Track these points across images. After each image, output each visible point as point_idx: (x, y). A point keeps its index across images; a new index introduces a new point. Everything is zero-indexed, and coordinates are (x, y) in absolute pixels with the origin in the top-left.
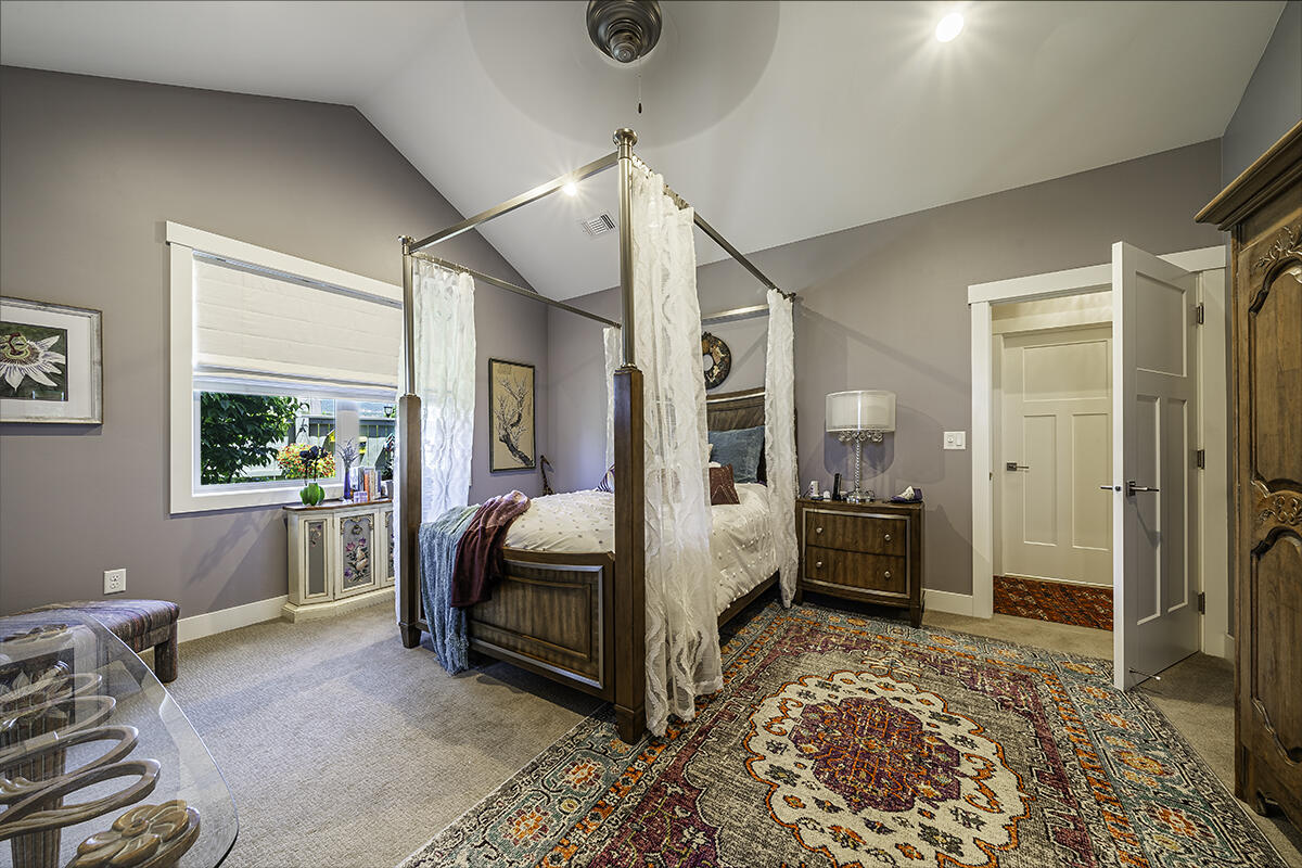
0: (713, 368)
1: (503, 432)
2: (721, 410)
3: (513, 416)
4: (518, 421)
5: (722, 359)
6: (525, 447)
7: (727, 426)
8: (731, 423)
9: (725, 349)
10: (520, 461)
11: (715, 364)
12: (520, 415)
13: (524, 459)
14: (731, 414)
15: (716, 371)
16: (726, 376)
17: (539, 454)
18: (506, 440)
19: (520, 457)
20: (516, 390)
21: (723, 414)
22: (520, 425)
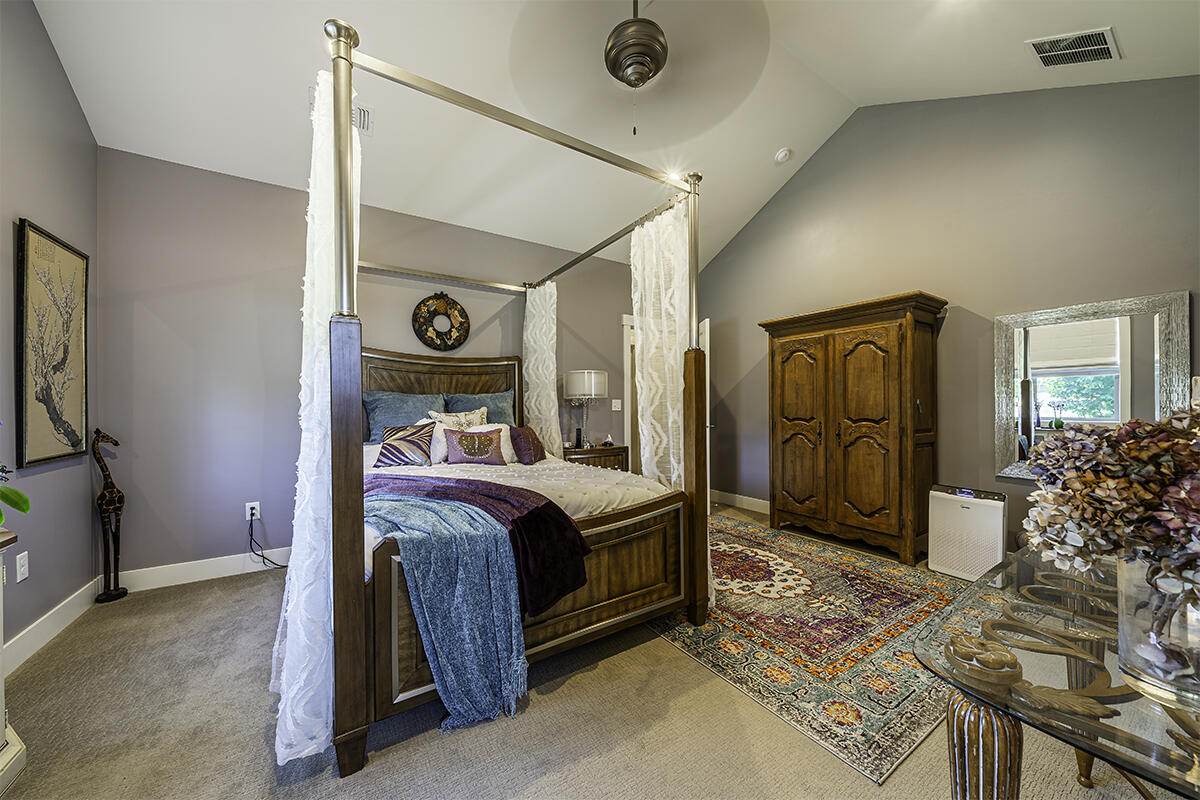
0: (450, 331)
1: (41, 381)
2: (465, 374)
3: (55, 349)
4: (64, 359)
5: (461, 323)
6: (72, 416)
7: (470, 390)
8: (475, 388)
9: (463, 313)
10: (65, 440)
11: (452, 326)
12: (66, 351)
13: (70, 434)
14: (474, 379)
15: (455, 334)
16: (465, 340)
17: (92, 428)
18: (45, 398)
19: (66, 434)
20: (61, 296)
21: (467, 377)
22: (68, 367)
